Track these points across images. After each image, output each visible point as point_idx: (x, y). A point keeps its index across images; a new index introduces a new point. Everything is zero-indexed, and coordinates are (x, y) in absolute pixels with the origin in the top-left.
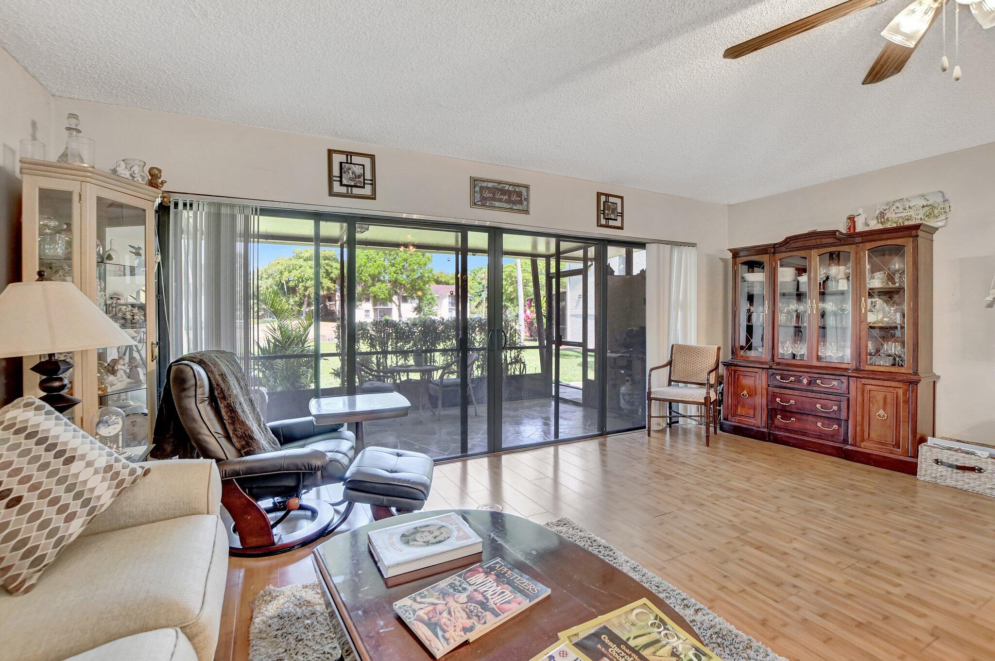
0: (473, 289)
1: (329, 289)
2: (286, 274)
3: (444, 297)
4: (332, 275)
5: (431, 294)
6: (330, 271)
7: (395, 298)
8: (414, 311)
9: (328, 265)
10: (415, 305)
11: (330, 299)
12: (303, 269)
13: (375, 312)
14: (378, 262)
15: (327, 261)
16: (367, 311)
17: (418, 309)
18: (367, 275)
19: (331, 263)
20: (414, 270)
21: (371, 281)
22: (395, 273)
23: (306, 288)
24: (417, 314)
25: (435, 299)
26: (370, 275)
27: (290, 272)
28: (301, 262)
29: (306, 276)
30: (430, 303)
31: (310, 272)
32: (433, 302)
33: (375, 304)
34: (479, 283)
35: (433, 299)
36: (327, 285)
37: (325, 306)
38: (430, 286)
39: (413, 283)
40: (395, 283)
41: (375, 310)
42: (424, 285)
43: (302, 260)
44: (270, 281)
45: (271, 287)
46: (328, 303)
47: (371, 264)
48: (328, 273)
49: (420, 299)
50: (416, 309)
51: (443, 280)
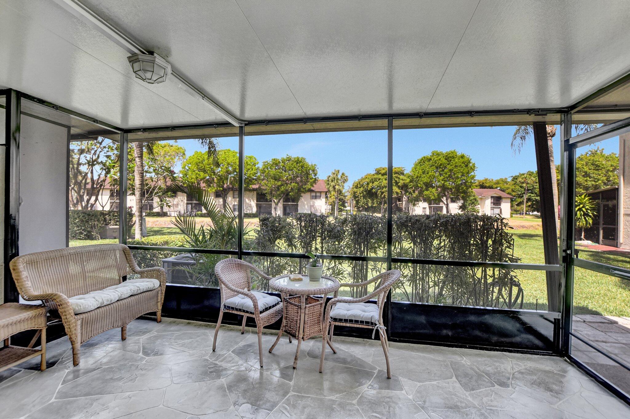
0: (515, 192)
1: (397, 193)
2: (371, 184)
3: (486, 198)
4: (399, 184)
5: (474, 196)
6: (398, 181)
7: (444, 199)
8: (460, 209)
9: (397, 177)
10: (460, 204)
11: (399, 200)
12: (381, 181)
13: (430, 209)
14: (430, 174)
15: (396, 175)
16: (424, 208)
17: (463, 207)
18: (422, 183)
19: (399, 176)
20: (458, 178)
21: (424, 187)
22: (442, 180)
23: (382, 193)
24: (461, 211)
25: (478, 199)
26: (424, 183)
27: (373, 183)
28: (380, 176)
29: (382, 185)
30: (473, 203)
31: (385, 183)
32: (475, 202)
33: (430, 204)
34: (521, 187)
35: (475, 199)
36: (395, 191)
37: (397, 205)
38: (472, 189)
39: (458, 187)
40: (444, 188)
41: (430, 208)
42: (467, 189)
43: (380, 175)
44: (362, 189)
45: (363, 193)
46: (398, 203)
47: (424, 175)
48: (397, 183)
49: (464, 199)
50: (461, 207)
51: (487, 185)
